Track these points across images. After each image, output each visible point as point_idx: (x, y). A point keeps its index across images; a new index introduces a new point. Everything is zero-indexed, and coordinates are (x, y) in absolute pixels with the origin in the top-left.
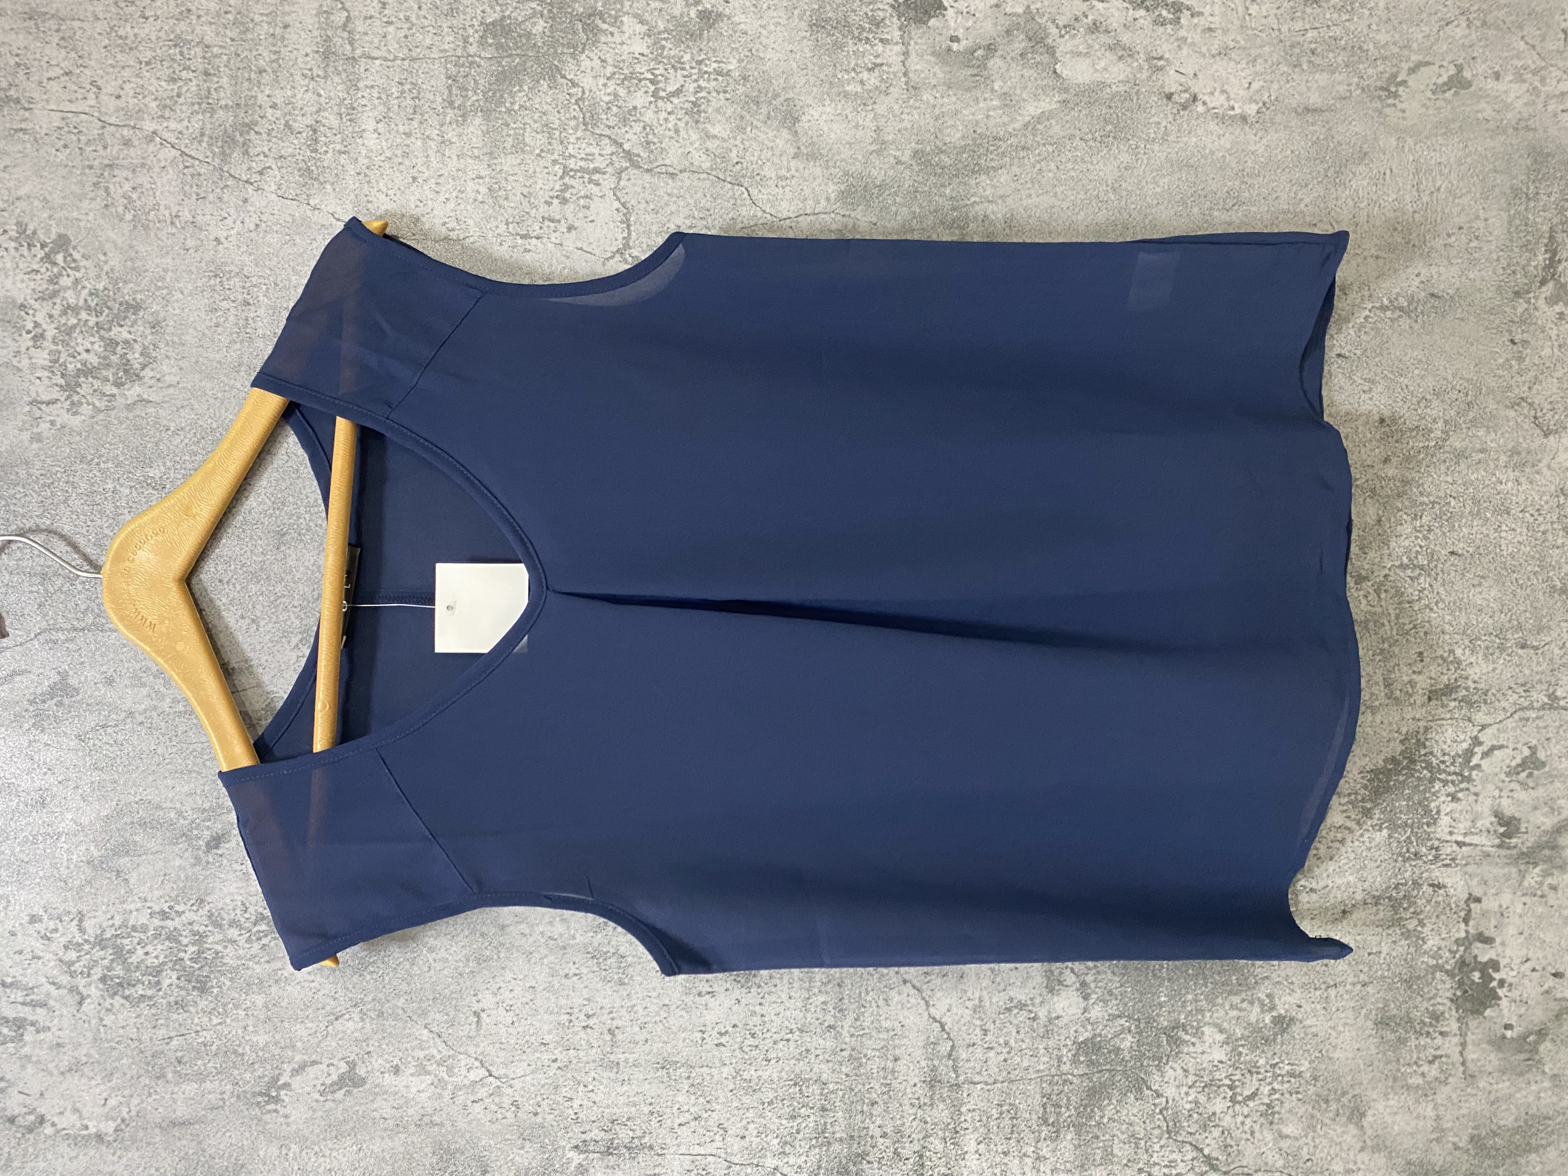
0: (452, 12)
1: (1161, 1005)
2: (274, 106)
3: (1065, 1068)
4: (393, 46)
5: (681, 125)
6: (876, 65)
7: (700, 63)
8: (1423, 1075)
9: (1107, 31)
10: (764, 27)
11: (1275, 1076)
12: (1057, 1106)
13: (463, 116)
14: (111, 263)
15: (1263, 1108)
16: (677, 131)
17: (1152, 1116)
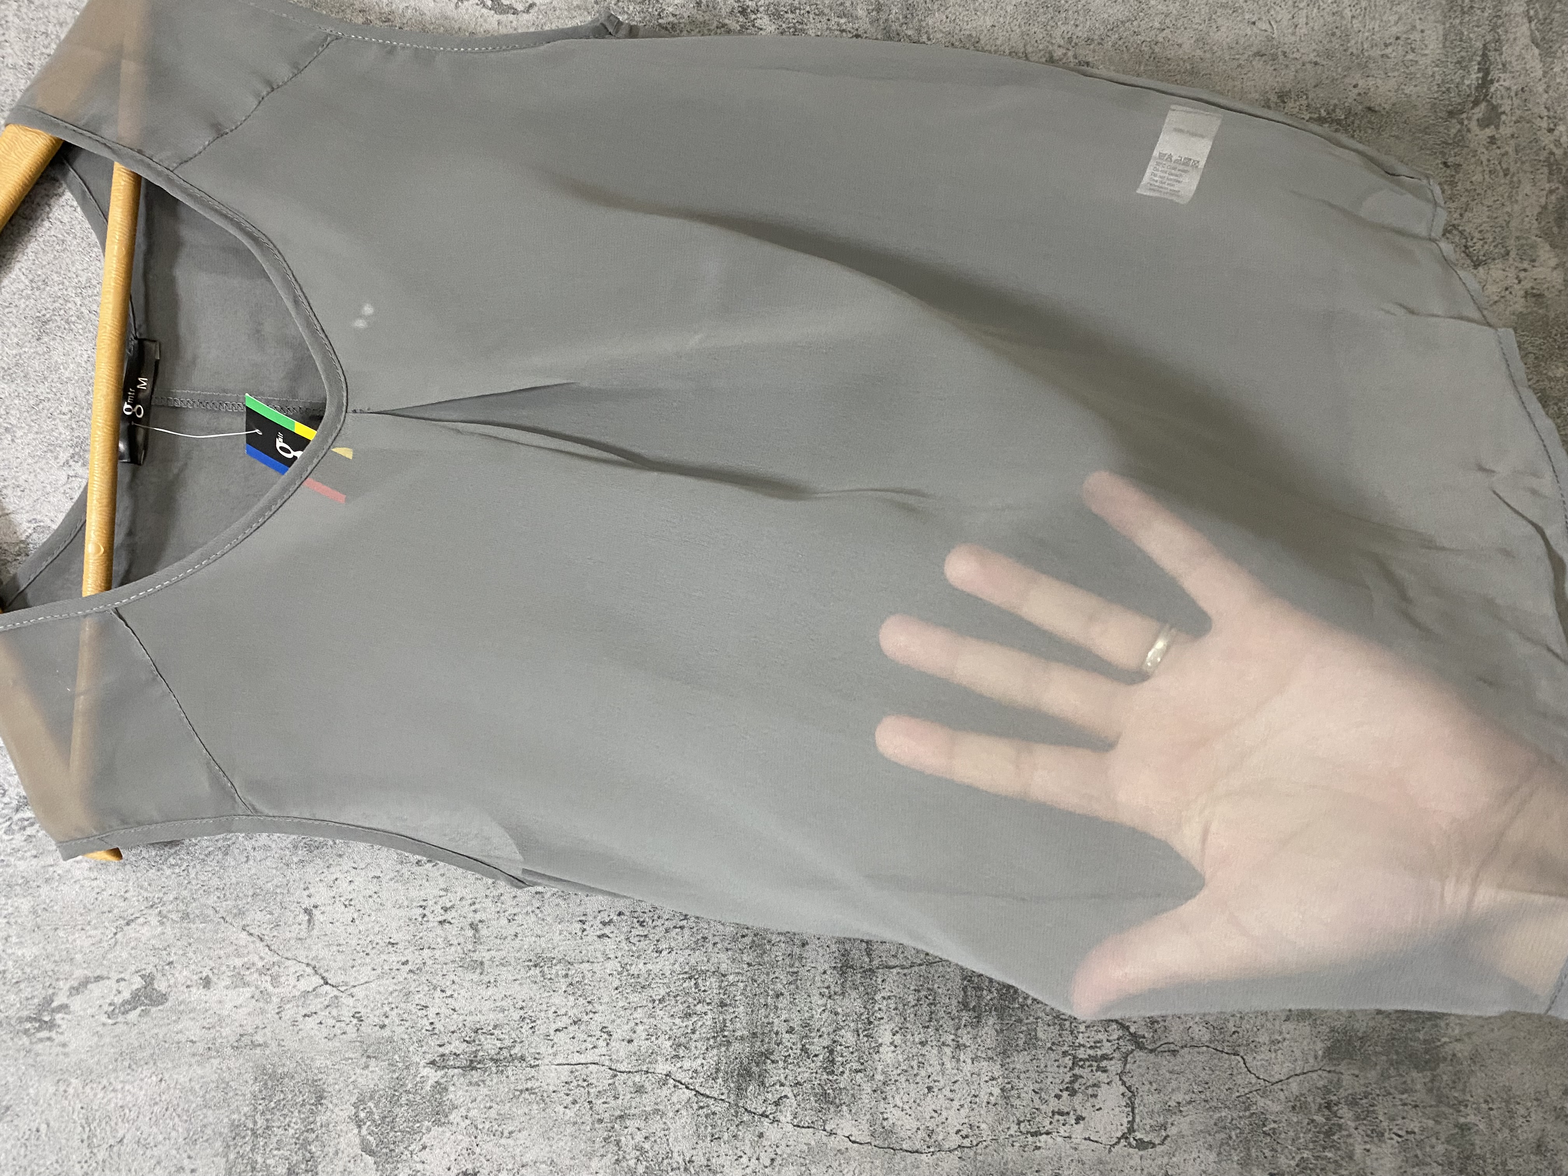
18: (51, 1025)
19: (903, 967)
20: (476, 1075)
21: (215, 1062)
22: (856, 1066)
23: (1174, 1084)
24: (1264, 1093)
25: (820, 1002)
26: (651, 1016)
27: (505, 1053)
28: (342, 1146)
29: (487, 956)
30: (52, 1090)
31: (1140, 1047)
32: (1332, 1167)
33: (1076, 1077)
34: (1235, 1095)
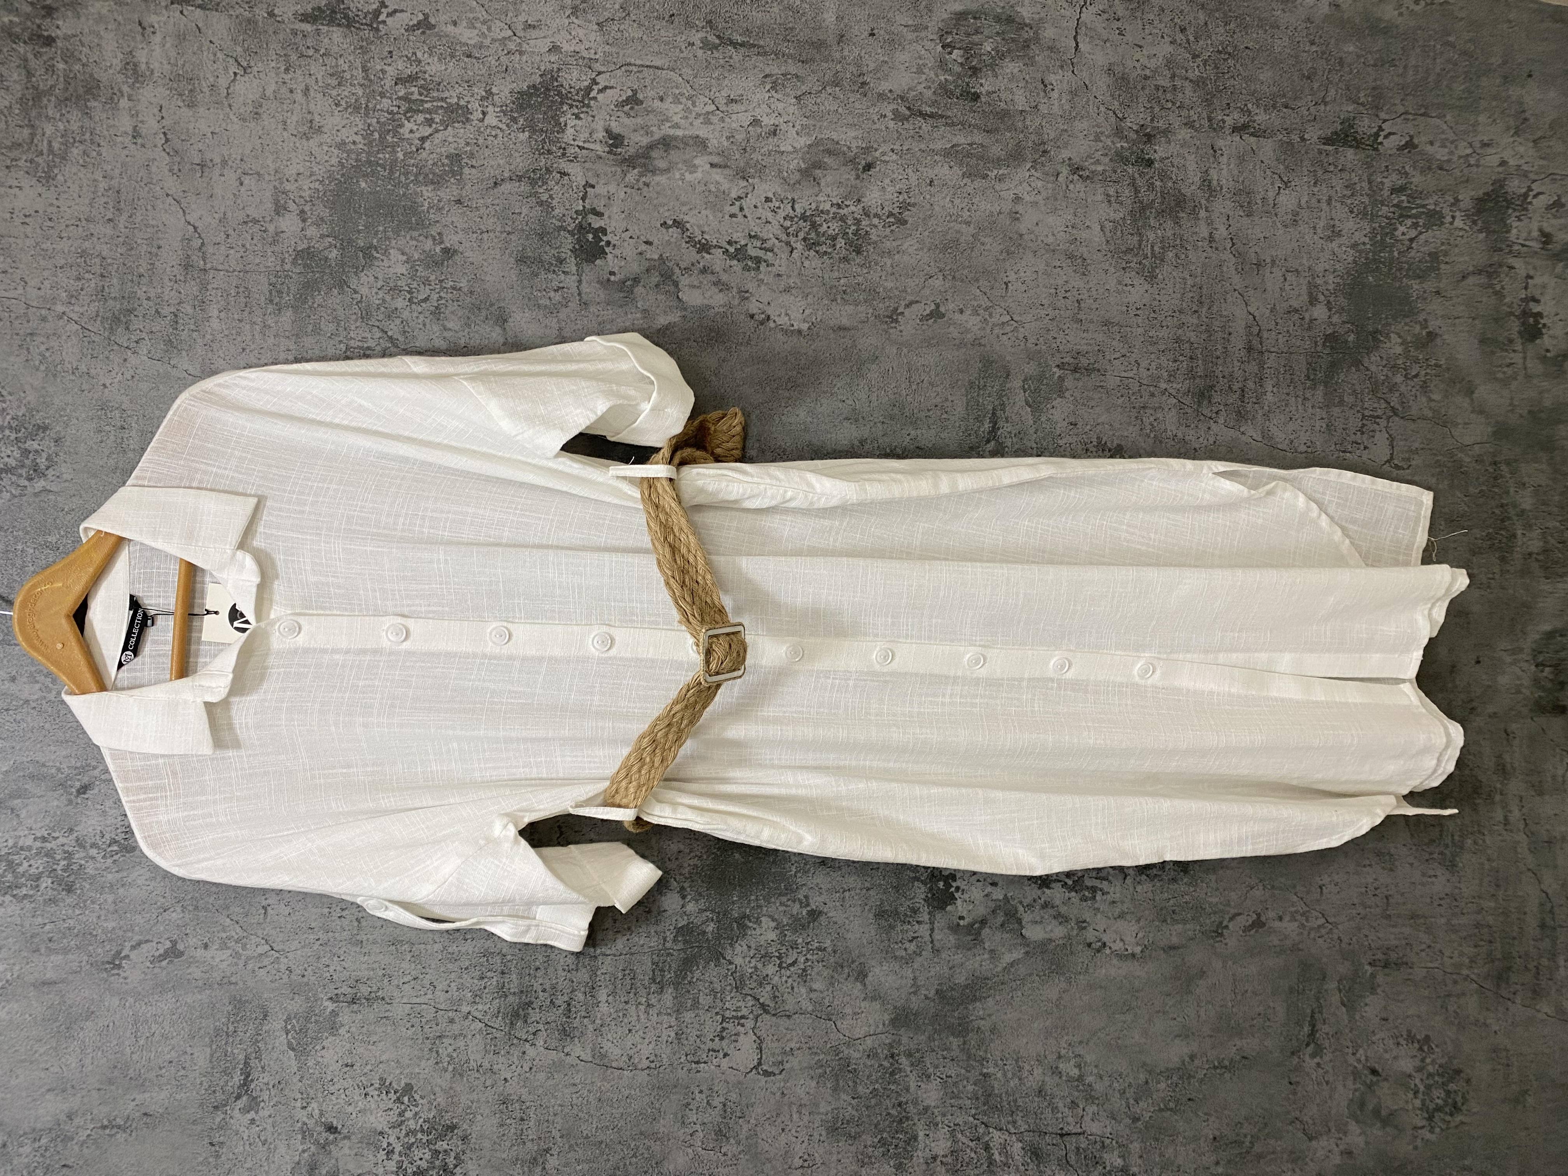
0: (275, 242)
1: (733, 903)
2: (148, 299)
3: (668, 945)
4: (233, 263)
5: (427, 321)
6: (559, 288)
7: (441, 281)
8: (905, 949)
9: (713, 273)
10: (485, 260)
11: (808, 951)
12: (662, 970)
13: (279, 310)
14: (28, 398)
15: (800, 972)
16: (424, 325)
17: (726, 976)
18: (119, 967)
19: (615, 955)
20: (355, 1007)
21: (208, 992)
22: (584, 1014)
23: (789, 1036)
24: (848, 1045)
25: (564, 974)
26: (460, 977)
27: (373, 995)
28: (276, 1044)
29: (367, 937)
30: (117, 1003)
31: (767, 1012)
32: (894, 1095)
33: (724, 1029)
34: (829, 1046)
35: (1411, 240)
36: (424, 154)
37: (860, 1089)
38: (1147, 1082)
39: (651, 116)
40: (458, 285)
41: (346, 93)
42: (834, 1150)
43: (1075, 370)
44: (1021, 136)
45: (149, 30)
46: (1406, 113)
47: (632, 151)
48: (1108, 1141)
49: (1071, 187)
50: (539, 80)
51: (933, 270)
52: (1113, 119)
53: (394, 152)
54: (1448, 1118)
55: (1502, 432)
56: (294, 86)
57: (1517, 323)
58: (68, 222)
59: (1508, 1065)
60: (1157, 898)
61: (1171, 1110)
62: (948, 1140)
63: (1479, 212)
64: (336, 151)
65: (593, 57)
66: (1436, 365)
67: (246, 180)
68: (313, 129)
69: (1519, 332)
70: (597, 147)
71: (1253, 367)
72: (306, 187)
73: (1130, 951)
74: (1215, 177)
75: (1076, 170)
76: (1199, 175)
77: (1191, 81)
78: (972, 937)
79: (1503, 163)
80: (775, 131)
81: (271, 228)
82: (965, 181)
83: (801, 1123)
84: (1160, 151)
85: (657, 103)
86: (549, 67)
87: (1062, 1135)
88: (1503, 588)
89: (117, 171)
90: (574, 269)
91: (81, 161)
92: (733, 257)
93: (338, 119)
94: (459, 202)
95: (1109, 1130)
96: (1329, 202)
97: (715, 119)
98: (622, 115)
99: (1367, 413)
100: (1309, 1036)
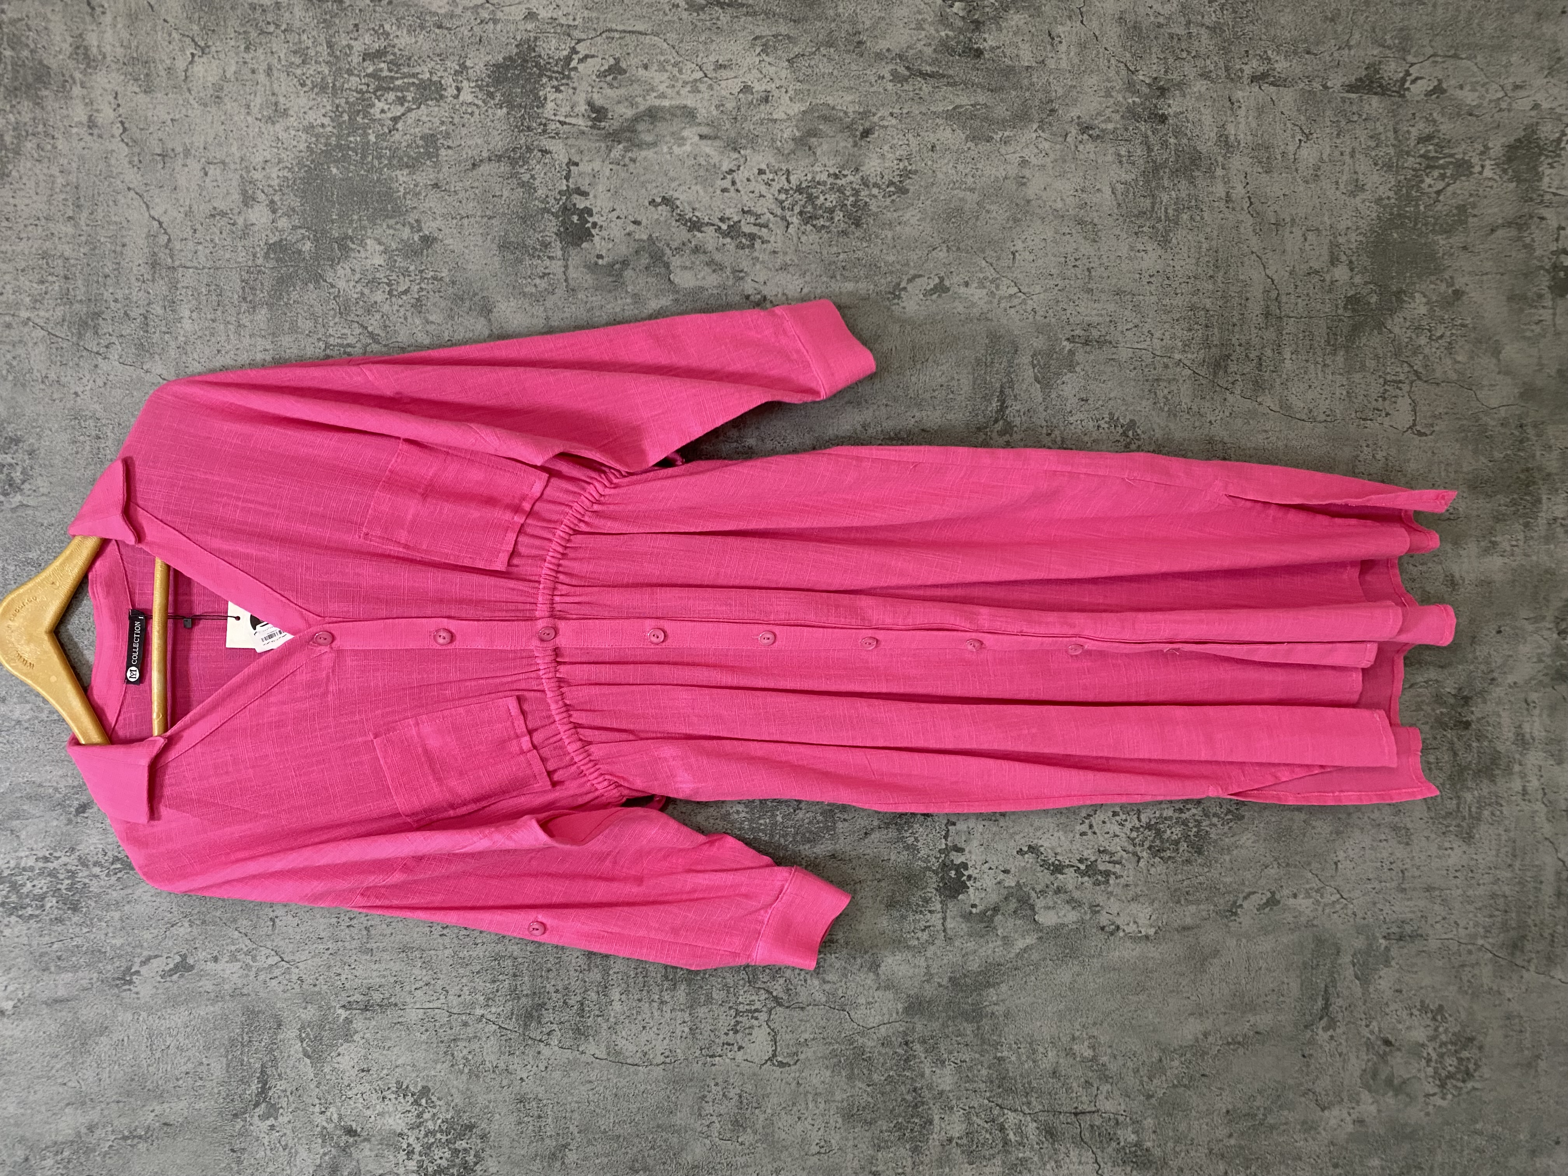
18: (130, 982)
20: (369, 1014)
21: (220, 1004)
22: (597, 1013)
23: (803, 1028)
24: (862, 1034)
25: (575, 975)
26: (472, 981)
27: (386, 1001)
28: (292, 1053)
29: (375, 946)
30: (130, 1018)
31: (780, 1005)
32: (910, 1081)
33: (738, 1023)
34: (843, 1035)
35: (1438, 193)
36: (397, 136)
37: (875, 1076)
38: (1160, 1060)
39: (635, 86)
40: (439, 275)
41: (311, 72)
42: (850, 1136)
43: (1086, 343)
44: (1027, 94)
45: (99, 10)
46: (1435, 55)
47: (616, 125)
48: (1121, 1119)
49: (1081, 147)
50: (515, 51)
51: (937, 241)
52: (1124, 72)
53: (365, 135)
54: (1460, 1084)
55: (1529, 393)
56: (256, 66)
57: (1548, 277)
58: (27, 222)
59: (1521, 1031)
60: (1171, 880)
61: (1185, 1086)
62: (963, 1122)
63: (1510, 160)
64: (304, 136)
65: (571, 23)
66: (1463, 325)
67: (211, 169)
68: (278, 112)
69: (1549, 288)
70: (580, 122)
71: (1270, 334)
72: (274, 176)
73: (1143, 933)
74: (1233, 132)
75: (1085, 129)
76: (1215, 129)
77: (1207, 27)
78: (984, 925)
79: (1536, 106)
80: (767, 97)
81: (240, 221)
82: (968, 145)
83: (817, 1112)
84: (1173, 105)
85: (641, 72)
86: (525, 36)
87: (1076, 1114)
88: (1526, 555)
89: (74, 165)
90: (559, 253)
91: (36, 155)
92: (725, 235)
93: (305, 100)
94: (436, 186)
95: (1123, 1107)
96: (1352, 154)
97: (702, 87)
98: (605, 86)
99: (1388, 378)
100: (1323, 1009)
